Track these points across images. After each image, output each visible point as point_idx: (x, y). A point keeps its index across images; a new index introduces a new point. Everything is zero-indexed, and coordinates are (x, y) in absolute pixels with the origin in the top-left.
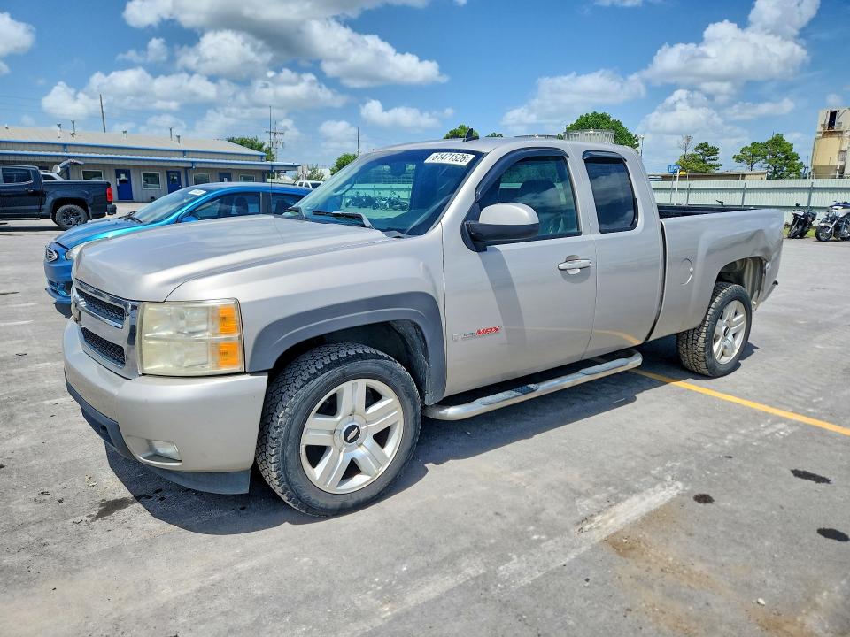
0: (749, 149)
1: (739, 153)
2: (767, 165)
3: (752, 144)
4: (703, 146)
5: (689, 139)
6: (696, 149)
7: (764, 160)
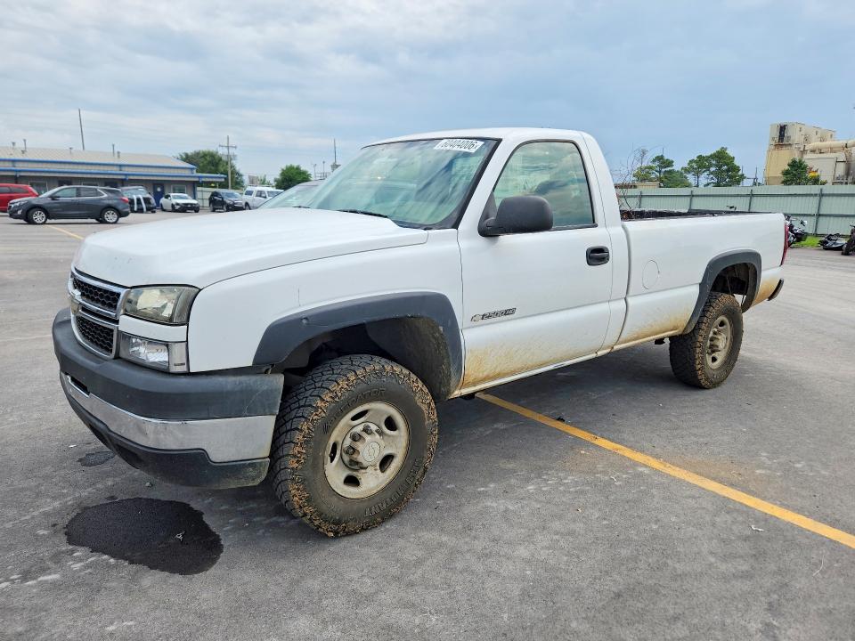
0: (695, 162)
1: (686, 166)
2: (711, 176)
3: (698, 157)
4: (660, 158)
5: (644, 153)
6: (654, 161)
7: (708, 173)
